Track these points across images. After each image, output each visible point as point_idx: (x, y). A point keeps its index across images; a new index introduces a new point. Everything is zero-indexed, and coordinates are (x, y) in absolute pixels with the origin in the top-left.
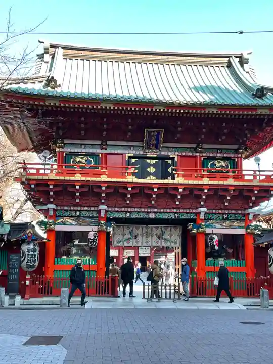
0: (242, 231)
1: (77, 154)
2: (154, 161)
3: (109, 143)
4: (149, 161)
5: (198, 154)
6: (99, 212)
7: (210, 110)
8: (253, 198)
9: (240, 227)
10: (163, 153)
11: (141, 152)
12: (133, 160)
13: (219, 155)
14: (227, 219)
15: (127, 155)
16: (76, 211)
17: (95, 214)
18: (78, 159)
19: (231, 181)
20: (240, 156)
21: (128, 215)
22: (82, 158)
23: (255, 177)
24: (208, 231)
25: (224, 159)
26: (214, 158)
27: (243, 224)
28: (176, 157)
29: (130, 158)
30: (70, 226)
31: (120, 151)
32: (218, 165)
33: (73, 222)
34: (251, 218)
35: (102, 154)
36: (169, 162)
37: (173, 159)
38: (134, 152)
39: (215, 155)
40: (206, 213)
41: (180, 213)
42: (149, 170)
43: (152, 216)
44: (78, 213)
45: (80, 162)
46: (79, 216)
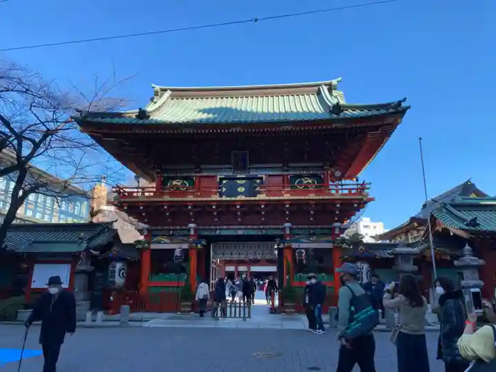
0: (330, 246)
1: (174, 178)
2: (244, 182)
3: (203, 166)
4: (238, 181)
5: (284, 173)
6: (189, 230)
7: (286, 128)
8: (337, 212)
9: (327, 242)
10: (251, 173)
11: (231, 174)
12: (224, 182)
13: (305, 173)
14: (314, 234)
15: (218, 177)
16: (170, 230)
17: (186, 232)
18: (174, 183)
19: (312, 196)
20: (325, 172)
21: (218, 232)
22: (178, 182)
23: (337, 191)
24: (294, 245)
25: (311, 176)
26: (301, 176)
27: (330, 238)
28: (264, 177)
29: (221, 179)
30: (164, 244)
31: (212, 174)
32: (305, 182)
33: (166, 241)
34: (337, 232)
35: (196, 176)
36: (258, 181)
37: (261, 178)
38: (225, 174)
39: (302, 172)
40: (291, 229)
41: (266, 229)
42: (239, 189)
43: (240, 232)
44: (171, 232)
45: (176, 185)
46: (173, 235)
